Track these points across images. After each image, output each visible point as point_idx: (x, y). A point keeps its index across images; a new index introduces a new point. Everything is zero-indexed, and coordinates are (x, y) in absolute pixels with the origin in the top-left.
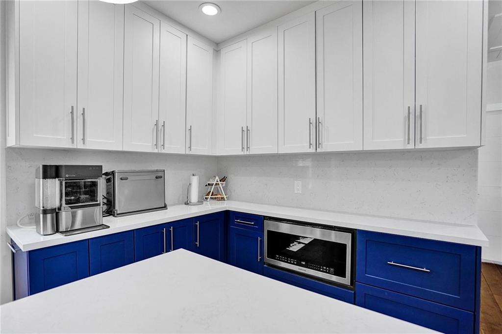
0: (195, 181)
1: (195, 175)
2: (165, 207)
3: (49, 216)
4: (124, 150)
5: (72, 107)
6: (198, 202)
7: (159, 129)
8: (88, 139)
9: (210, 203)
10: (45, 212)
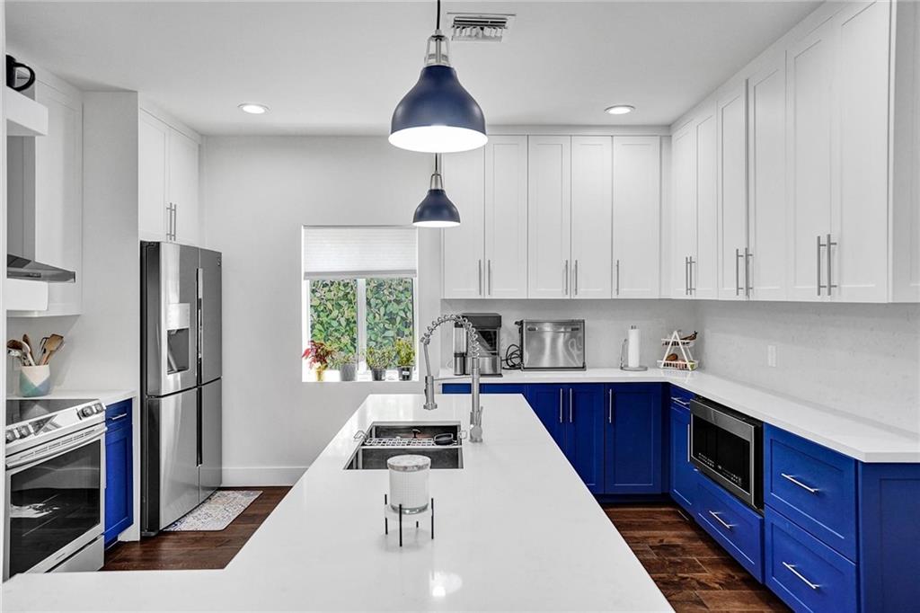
0: (634, 337)
1: (635, 328)
2: (583, 368)
3: (458, 359)
4: (529, 298)
5: (480, 262)
6: (640, 367)
7: (571, 271)
8: (494, 289)
9: (664, 372)
10: (456, 355)
